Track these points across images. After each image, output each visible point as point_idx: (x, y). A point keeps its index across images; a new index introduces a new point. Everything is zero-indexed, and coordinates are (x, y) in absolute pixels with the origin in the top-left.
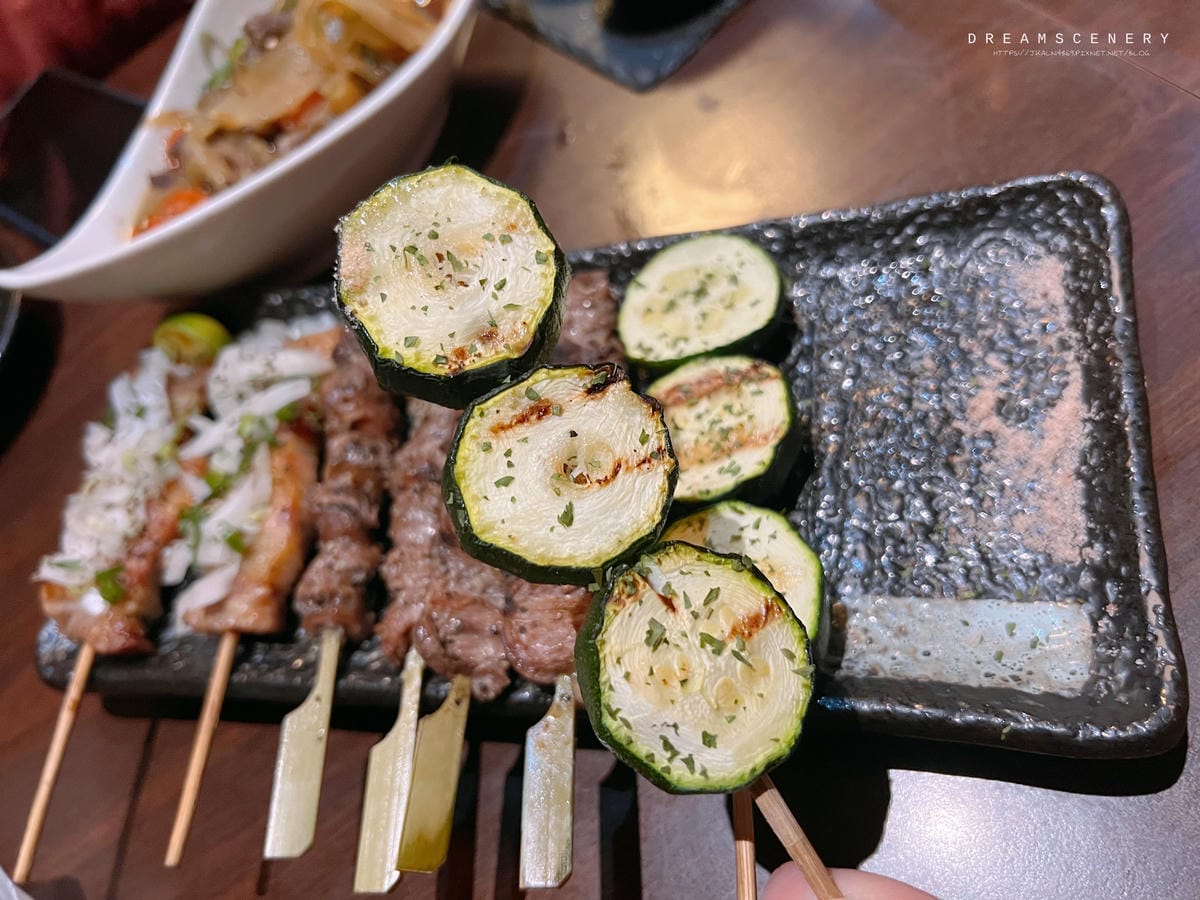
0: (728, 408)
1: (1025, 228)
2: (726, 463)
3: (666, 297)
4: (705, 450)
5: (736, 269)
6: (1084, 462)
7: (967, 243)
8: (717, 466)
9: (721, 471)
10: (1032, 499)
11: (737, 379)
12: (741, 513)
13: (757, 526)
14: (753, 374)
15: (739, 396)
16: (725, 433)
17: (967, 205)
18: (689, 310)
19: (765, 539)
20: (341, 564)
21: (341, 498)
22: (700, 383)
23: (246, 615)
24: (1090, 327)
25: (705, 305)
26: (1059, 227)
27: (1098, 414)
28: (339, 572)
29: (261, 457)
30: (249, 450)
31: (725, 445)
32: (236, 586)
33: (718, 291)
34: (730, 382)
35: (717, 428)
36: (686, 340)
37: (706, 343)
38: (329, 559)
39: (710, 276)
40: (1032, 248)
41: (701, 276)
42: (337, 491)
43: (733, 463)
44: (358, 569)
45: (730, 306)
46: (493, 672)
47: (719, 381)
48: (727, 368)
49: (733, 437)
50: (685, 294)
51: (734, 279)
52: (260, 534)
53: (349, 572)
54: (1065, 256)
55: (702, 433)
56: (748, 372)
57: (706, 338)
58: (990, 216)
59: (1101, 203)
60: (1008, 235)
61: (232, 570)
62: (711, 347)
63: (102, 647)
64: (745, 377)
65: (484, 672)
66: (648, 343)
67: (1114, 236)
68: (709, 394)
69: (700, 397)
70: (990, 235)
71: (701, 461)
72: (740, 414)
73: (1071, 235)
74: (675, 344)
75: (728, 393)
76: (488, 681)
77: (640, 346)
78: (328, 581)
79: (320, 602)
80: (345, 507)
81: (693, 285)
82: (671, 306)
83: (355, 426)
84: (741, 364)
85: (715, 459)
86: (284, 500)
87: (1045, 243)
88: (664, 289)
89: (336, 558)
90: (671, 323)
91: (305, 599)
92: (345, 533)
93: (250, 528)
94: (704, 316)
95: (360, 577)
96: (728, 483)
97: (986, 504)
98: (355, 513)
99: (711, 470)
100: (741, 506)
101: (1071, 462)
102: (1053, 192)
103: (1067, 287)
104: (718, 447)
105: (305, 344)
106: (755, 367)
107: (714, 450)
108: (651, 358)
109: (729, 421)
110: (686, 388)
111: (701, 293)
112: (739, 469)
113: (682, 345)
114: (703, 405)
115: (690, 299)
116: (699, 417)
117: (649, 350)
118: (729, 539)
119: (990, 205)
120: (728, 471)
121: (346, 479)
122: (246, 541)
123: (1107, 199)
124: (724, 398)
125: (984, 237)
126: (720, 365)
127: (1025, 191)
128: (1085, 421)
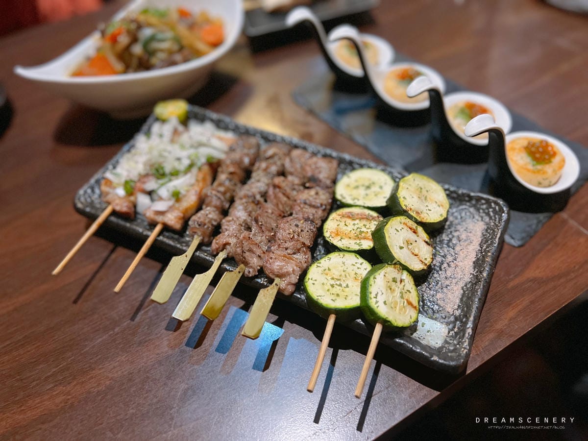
0: (365, 226)
1: (478, 210)
2: (358, 242)
3: (356, 184)
4: (352, 235)
5: (382, 184)
6: (466, 286)
7: (458, 206)
8: (355, 241)
9: (355, 243)
10: (445, 290)
11: (371, 218)
12: (358, 258)
13: (361, 264)
14: (377, 219)
15: (370, 223)
16: (361, 232)
17: (463, 194)
18: (362, 191)
19: (363, 269)
20: (210, 216)
21: (219, 195)
22: (358, 214)
23: (171, 220)
24: (484, 247)
25: (368, 192)
26: (488, 214)
27: (476, 273)
28: (209, 218)
29: (195, 170)
30: (191, 166)
31: (360, 236)
32: (171, 208)
33: (375, 189)
34: (368, 218)
35: (359, 230)
36: (358, 200)
37: (364, 203)
38: (207, 212)
39: (374, 183)
40: (477, 217)
41: (371, 182)
42: (218, 192)
43: (360, 243)
44: (215, 220)
45: (376, 195)
46: (254, 268)
47: (365, 217)
48: (369, 213)
49: (363, 235)
50: (363, 185)
51: (381, 187)
52: (185, 196)
53: (212, 219)
54: (487, 224)
55: (354, 230)
56: (375, 217)
57: (366, 202)
58: (469, 201)
59: (503, 212)
60: (472, 210)
61: (171, 203)
62: (366, 205)
63: (118, 208)
64: (373, 218)
65: (251, 267)
66: (344, 195)
67: (503, 224)
68: (361, 219)
69: (357, 219)
70: (467, 207)
71: (350, 238)
72: (368, 229)
73: (491, 218)
74: (354, 199)
75: (366, 221)
76: (251, 270)
77: (342, 195)
78: (205, 220)
79: (199, 225)
80: (219, 198)
81: (367, 184)
82: (357, 187)
83: (231, 173)
84: (375, 214)
85: (355, 239)
86: (197, 189)
87: (482, 217)
88: (356, 181)
89: (210, 213)
90: (355, 193)
91: (194, 221)
92: (216, 207)
93: (183, 192)
94: (367, 195)
95: (215, 223)
96: (357, 248)
97: (430, 286)
98: (222, 202)
99: (352, 242)
100: (358, 256)
101: (462, 284)
102: (491, 202)
103: (483, 233)
104: (357, 235)
105: (220, 139)
106: (378, 217)
107: (356, 236)
108: (344, 201)
109: (364, 229)
110: (353, 214)
111: (368, 187)
112: (362, 245)
113: (356, 201)
114: (357, 221)
115: (364, 188)
116: (354, 224)
117: (344, 198)
118: (351, 264)
119: (471, 198)
120: (358, 244)
121: (222, 189)
122: (180, 196)
123: (506, 212)
124: (364, 222)
125: (464, 207)
126: (367, 212)
127: (483, 198)
128: (471, 274)
